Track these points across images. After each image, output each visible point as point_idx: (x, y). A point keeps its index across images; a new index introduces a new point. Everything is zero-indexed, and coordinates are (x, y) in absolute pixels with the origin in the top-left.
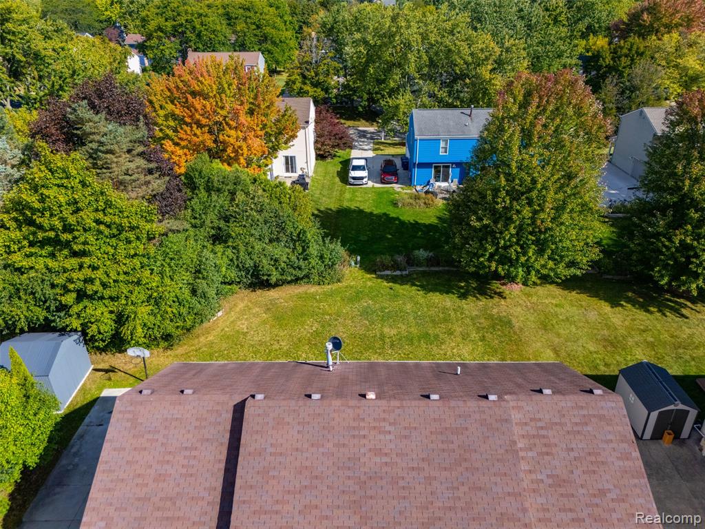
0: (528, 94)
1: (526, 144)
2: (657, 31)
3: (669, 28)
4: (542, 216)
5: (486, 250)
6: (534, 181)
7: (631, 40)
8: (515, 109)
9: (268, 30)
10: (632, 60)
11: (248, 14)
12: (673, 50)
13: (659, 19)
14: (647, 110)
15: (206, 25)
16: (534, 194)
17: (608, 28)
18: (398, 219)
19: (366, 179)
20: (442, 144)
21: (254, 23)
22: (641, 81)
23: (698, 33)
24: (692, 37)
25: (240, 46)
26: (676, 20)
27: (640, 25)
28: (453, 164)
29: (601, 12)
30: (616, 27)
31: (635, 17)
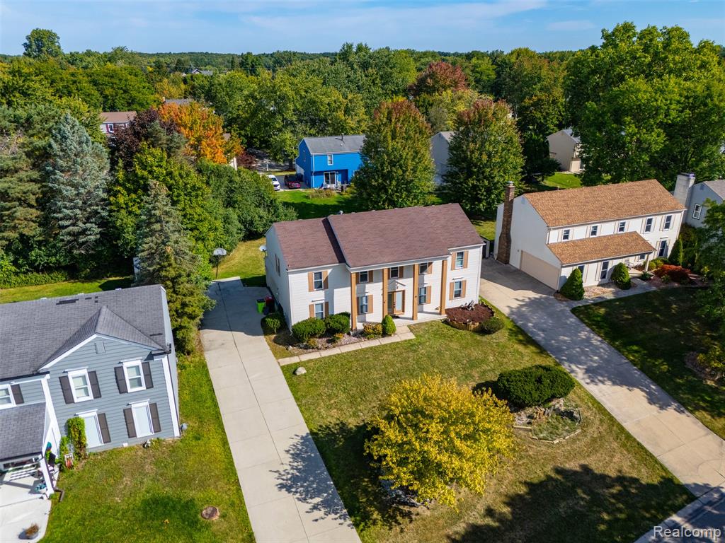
0: (389, 113)
1: (394, 138)
2: (438, 90)
3: (445, 88)
4: (407, 173)
5: (382, 198)
6: (401, 156)
7: (423, 95)
8: (385, 120)
9: (134, 93)
10: (426, 109)
11: (113, 80)
12: (450, 101)
13: (437, 82)
14: (442, 133)
15: (81, 90)
16: (402, 162)
17: (404, 91)
18: (312, 204)
19: (279, 186)
20: (329, 158)
21: (122, 88)
22: (436, 119)
23: (462, 90)
24: (459, 93)
25: (109, 108)
26: (448, 83)
27: (426, 86)
28: (336, 171)
29: (397, 79)
30: (410, 88)
31: (422, 81)
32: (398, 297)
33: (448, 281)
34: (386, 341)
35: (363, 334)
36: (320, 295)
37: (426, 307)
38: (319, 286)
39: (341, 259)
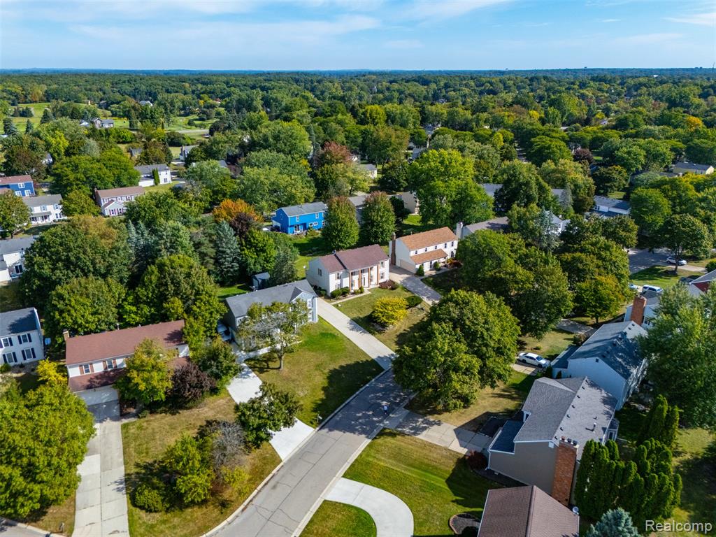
2: (334, 162)
3: (337, 160)
6: (345, 221)
7: (325, 166)
16: (346, 224)
27: (326, 159)
28: (300, 224)
31: (323, 156)
32: (363, 280)
33: (379, 273)
34: (362, 295)
35: (354, 293)
36: (339, 281)
37: (372, 283)
38: (338, 278)
39: (345, 268)
